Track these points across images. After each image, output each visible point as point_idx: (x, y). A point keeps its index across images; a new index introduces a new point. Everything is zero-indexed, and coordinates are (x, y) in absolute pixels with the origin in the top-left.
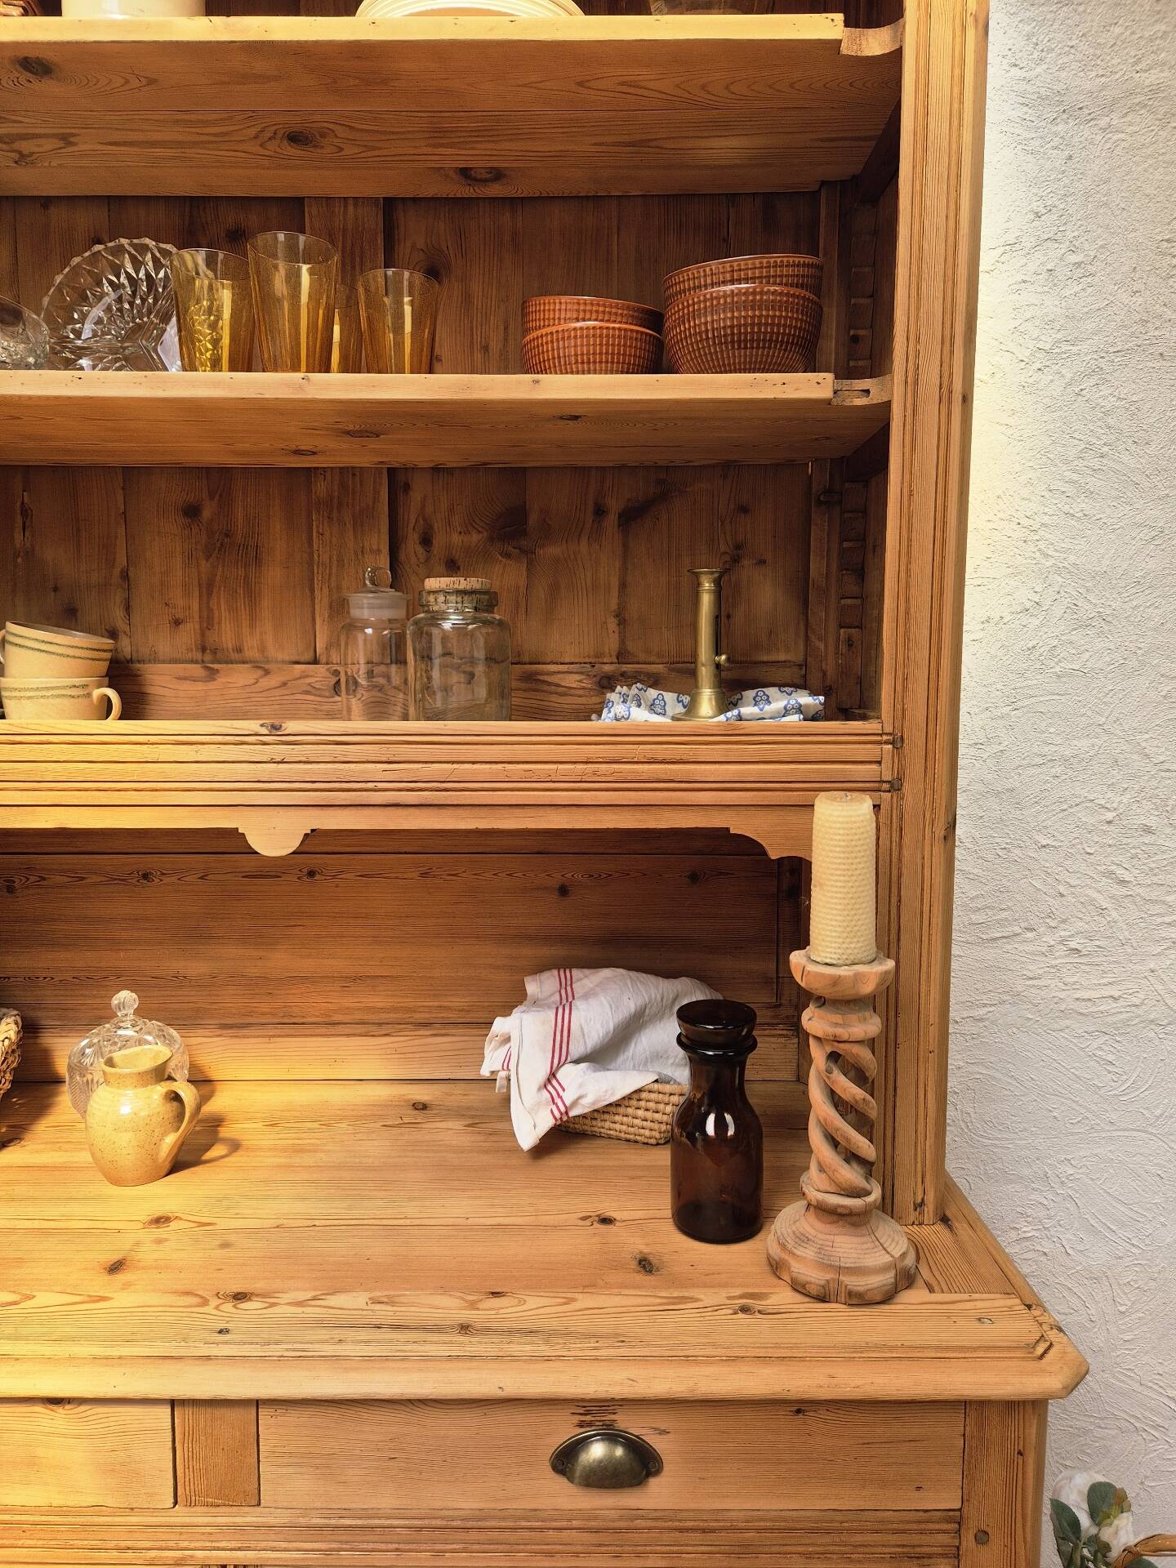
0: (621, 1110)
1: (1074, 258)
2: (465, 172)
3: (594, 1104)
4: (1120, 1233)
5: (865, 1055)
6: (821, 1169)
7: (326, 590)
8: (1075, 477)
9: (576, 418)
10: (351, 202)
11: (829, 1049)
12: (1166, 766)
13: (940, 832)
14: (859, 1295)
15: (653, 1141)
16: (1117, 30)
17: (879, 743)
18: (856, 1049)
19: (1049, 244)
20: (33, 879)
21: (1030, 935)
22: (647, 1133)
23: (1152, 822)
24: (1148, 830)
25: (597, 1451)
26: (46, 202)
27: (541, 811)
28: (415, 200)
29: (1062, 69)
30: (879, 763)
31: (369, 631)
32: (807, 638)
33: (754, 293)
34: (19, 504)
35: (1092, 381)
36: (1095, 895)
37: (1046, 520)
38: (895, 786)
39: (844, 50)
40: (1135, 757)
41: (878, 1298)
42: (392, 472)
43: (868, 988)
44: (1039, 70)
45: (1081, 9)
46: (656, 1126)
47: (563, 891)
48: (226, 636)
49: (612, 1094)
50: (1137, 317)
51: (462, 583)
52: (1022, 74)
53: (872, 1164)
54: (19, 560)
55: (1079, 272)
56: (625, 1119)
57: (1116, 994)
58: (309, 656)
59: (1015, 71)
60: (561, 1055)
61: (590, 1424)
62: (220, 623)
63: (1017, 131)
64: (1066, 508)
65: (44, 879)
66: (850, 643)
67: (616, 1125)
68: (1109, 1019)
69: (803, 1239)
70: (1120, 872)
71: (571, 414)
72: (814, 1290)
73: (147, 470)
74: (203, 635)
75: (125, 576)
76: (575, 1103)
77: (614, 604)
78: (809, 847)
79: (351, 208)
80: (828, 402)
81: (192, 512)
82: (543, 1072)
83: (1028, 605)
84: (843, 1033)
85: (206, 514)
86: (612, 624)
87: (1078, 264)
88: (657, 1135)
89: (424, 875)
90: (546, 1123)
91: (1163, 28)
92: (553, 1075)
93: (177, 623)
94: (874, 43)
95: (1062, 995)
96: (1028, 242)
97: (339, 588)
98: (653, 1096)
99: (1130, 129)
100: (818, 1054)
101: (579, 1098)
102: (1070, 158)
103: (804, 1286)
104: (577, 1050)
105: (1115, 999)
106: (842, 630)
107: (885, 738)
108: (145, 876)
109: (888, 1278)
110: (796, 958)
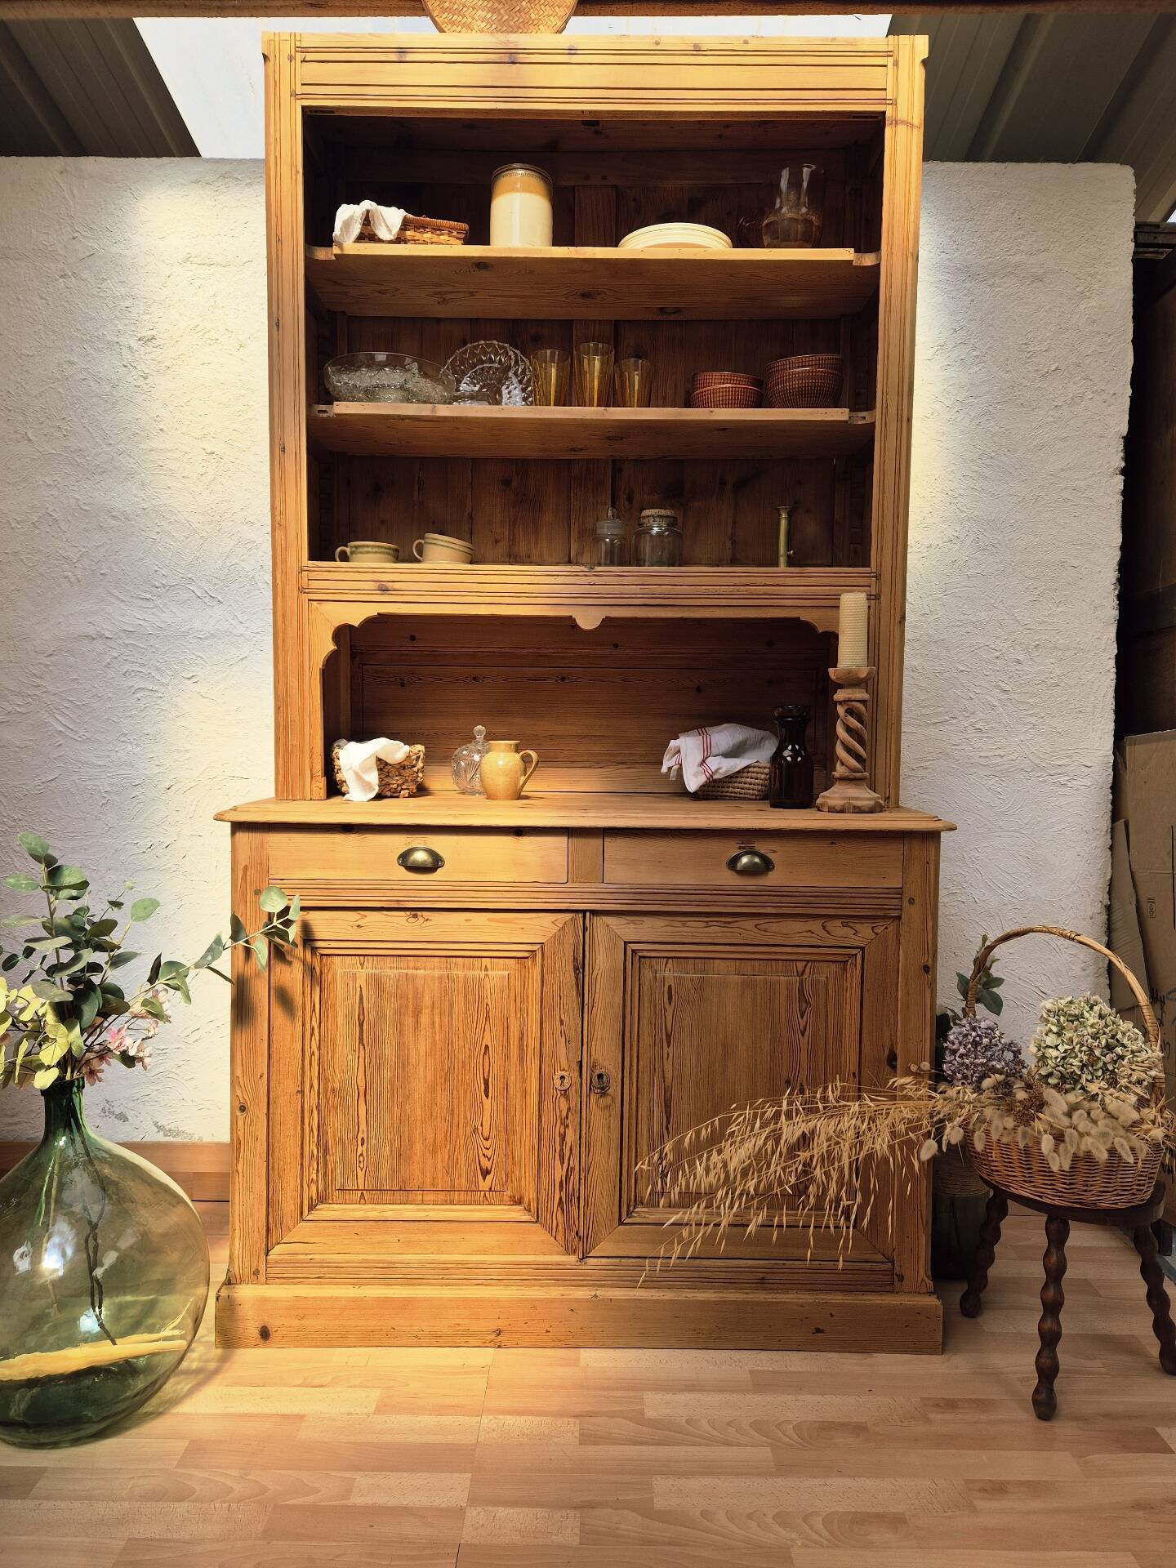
0: (739, 780)
1: (975, 353)
2: (662, 310)
3: (725, 772)
4: (1005, 890)
5: (861, 707)
6: (842, 764)
7: (577, 524)
8: (977, 469)
9: (725, 429)
10: (597, 322)
11: (846, 708)
12: (1028, 626)
13: (898, 619)
14: (859, 807)
15: (754, 797)
16: (998, 234)
17: (871, 577)
18: (858, 705)
19: (962, 346)
20: (415, 679)
21: (954, 721)
22: (751, 792)
23: (1021, 658)
24: (1018, 662)
25: (745, 860)
26: (439, 320)
27: (712, 609)
28: (630, 321)
29: (968, 254)
30: (870, 586)
31: (608, 540)
32: (833, 550)
33: (812, 372)
34: (416, 478)
35: (985, 418)
36: (989, 698)
37: (962, 492)
38: (877, 597)
39: (854, 264)
40: (1011, 622)
41: (867, 810)
42: (614, 461)
43: (863, 675)
44: (956, 254)
45: (979, 223)
46: (756, 787)
47: (699, 689)
48: (522, 548)
49: (736, 768)
50: (1008, 384)
51: (663, 512)
52: (947, 257)
53: (865, 760)
54: (416, 507)
55: (978, 361)
56: (740, 785)
57: (1002, 754)
58: (567, 559)
59: (943, 255)
60: (707, 753)
61: (744, 848)
62: (519, 543)
63: (944, 287)
64: (972, 486)
65: (420, 679)
66: (856, 552)
67: (734, 789)
68: (998, 768)
69: (834, 792)
70: (1003, 685)
71: (723, 427)
72: (838, 809)
73: (485, 460)
74: (510, 548)
75: (471, 517)
76: (717, 771)
77: (729, 530)
78: (838, 626)
79: (597, 325)
80: (846, 422)
81: (507, 482)
82: (700, 758)
83: (952, 538)
84: (853, 697)
85: (514, 484)
86: (729, 543)
87: (977, 357)
88: (756, 792)
89: (623, 680)
90: (702, 779)
91: (1022, 232)
92: (704, 761)
93: (496, 541)
94: (868, 260)
95: (972, 754)
96: (950, 346)
97: (584, 524)
98: (755, 769)
99: (1005, 285)
100: (841, 710)
101: (719, 769)
102: (973, 300)
103: (834, 808)
104: (714, 751)
105: (1002, 757)
106: (852, 545)
107: (872, 575)
108: (475, 679)
109: (872, 803)
110: (831, 670)
